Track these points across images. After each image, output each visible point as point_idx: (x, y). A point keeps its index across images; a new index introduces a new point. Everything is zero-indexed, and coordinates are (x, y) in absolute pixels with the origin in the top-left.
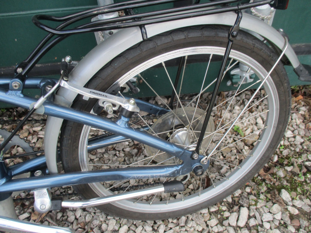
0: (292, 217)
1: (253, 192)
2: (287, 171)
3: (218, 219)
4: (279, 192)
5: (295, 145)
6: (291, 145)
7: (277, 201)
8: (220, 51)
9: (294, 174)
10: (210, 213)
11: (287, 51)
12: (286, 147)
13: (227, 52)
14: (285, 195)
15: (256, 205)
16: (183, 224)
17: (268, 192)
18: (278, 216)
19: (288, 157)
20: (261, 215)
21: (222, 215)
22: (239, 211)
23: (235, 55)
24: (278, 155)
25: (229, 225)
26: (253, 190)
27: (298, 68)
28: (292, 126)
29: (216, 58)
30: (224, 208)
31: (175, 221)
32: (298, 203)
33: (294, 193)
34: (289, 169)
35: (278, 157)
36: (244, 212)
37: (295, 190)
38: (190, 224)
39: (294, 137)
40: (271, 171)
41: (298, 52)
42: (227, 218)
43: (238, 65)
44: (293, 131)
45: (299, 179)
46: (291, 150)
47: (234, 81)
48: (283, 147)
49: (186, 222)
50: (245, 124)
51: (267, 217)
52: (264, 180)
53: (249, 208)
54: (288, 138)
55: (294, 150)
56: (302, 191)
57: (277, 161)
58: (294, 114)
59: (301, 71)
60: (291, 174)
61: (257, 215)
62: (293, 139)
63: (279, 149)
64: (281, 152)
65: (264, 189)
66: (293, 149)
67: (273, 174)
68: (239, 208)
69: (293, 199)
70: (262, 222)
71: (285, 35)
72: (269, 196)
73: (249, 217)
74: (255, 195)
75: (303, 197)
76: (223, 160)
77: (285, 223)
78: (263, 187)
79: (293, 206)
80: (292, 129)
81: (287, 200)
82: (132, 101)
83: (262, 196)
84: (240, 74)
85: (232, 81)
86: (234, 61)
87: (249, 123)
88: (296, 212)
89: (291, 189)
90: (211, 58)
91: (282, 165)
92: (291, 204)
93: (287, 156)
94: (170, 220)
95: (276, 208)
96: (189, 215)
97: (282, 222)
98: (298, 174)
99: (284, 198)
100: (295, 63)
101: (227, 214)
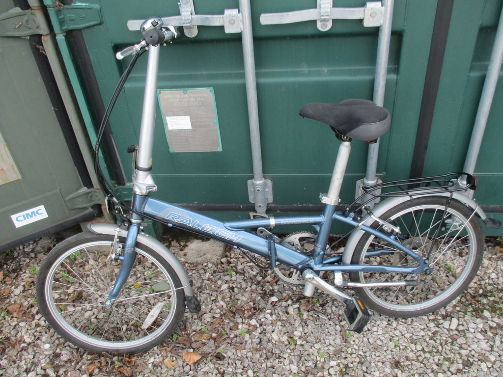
0: (491, 328)
1: (462, 310)
2: (489, 300)
3: (435, 324)
4: (482, 312)
5: (498, 284)
6: (495, 284)
7: (481, 316)
8: (442, 208)
9: (494, 302)
10: (429, 320)
11: (478, 210)
12: (490, 284)
13: (446, 209)
14: (486, 314)
15: (464, 317)
16: (410, 323)
17: (473, 311)
18: (481, 326)
19: (491, 292)
20: (467, 324)
21: (438, 322)
22: (451, 321)
23: (450, 210)
24: (483, 289)
25: (444, 328)
26: (462, 309)
27: (485, 220)
28: (497, 271)
29: (439, 211)
30: (439, 318)
31: (403, 320)
32: (496, 319)
33: (493, 314)
34: (491, 299)
35: (483, 291)
36: (455, 321)
37: (495, 312)
38: (415, 324)
39: (498, 278)
40: (476, 299)
41: (485, 210)
42: (442, 324)
43: (450, 216)
44: (497, 274)
45: (499, 306)
46: (494, 287)
47: (447, 227)
48: (487, 284)
49: (412, 322)
50: (456, 265)
51: (472, 325)
52: (471, 304)
53: (458, 319)
54: (493, 279)
55: (497, 288)
56: (500, 313)
57: (482, 293)
58: (499, 262)
59: (487, 221)
60: (492, 302)
61: (465, 324)
62: (496, 280)
63: (484, 285)
64: (486, 287)
65: (471, 309)
66: (496, 286)
67: (478, 301)
68: (451, 319)
69: (492, 317)
70: (468, 328)
71: (476, 202)
72: (474, 313)
73: (459, 325)
74: (463, 312)
75: (500, 317)
76: (438, 288)
77: (485, 330)
78: (470, 308)
79: (492, 321)
80: (497, 273)
81: (488, 317)
82: (398, 228)
83: (468, 313)
84: (451, 223)
85: (445, 228)
86: (449, 213)
87: (459, 264)
88: (494, 325)
89: (492, 311)
90: (436, 210)
91: (486, 296)
92: (491, 319)
93: (490, 290)
94: (400, 319)
95: (479, 320)
96: (413, 318)
97: (483, 330)
98: (498, 302)
99: (485, 315)
100: (483, 216)
101: (441, 321)
